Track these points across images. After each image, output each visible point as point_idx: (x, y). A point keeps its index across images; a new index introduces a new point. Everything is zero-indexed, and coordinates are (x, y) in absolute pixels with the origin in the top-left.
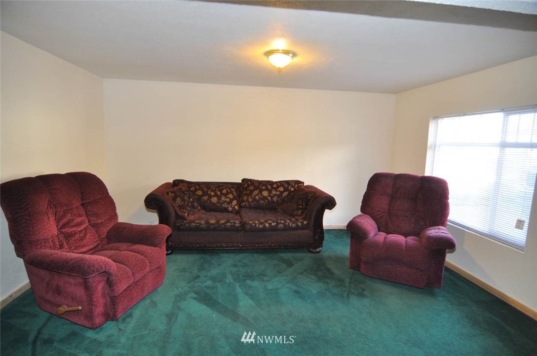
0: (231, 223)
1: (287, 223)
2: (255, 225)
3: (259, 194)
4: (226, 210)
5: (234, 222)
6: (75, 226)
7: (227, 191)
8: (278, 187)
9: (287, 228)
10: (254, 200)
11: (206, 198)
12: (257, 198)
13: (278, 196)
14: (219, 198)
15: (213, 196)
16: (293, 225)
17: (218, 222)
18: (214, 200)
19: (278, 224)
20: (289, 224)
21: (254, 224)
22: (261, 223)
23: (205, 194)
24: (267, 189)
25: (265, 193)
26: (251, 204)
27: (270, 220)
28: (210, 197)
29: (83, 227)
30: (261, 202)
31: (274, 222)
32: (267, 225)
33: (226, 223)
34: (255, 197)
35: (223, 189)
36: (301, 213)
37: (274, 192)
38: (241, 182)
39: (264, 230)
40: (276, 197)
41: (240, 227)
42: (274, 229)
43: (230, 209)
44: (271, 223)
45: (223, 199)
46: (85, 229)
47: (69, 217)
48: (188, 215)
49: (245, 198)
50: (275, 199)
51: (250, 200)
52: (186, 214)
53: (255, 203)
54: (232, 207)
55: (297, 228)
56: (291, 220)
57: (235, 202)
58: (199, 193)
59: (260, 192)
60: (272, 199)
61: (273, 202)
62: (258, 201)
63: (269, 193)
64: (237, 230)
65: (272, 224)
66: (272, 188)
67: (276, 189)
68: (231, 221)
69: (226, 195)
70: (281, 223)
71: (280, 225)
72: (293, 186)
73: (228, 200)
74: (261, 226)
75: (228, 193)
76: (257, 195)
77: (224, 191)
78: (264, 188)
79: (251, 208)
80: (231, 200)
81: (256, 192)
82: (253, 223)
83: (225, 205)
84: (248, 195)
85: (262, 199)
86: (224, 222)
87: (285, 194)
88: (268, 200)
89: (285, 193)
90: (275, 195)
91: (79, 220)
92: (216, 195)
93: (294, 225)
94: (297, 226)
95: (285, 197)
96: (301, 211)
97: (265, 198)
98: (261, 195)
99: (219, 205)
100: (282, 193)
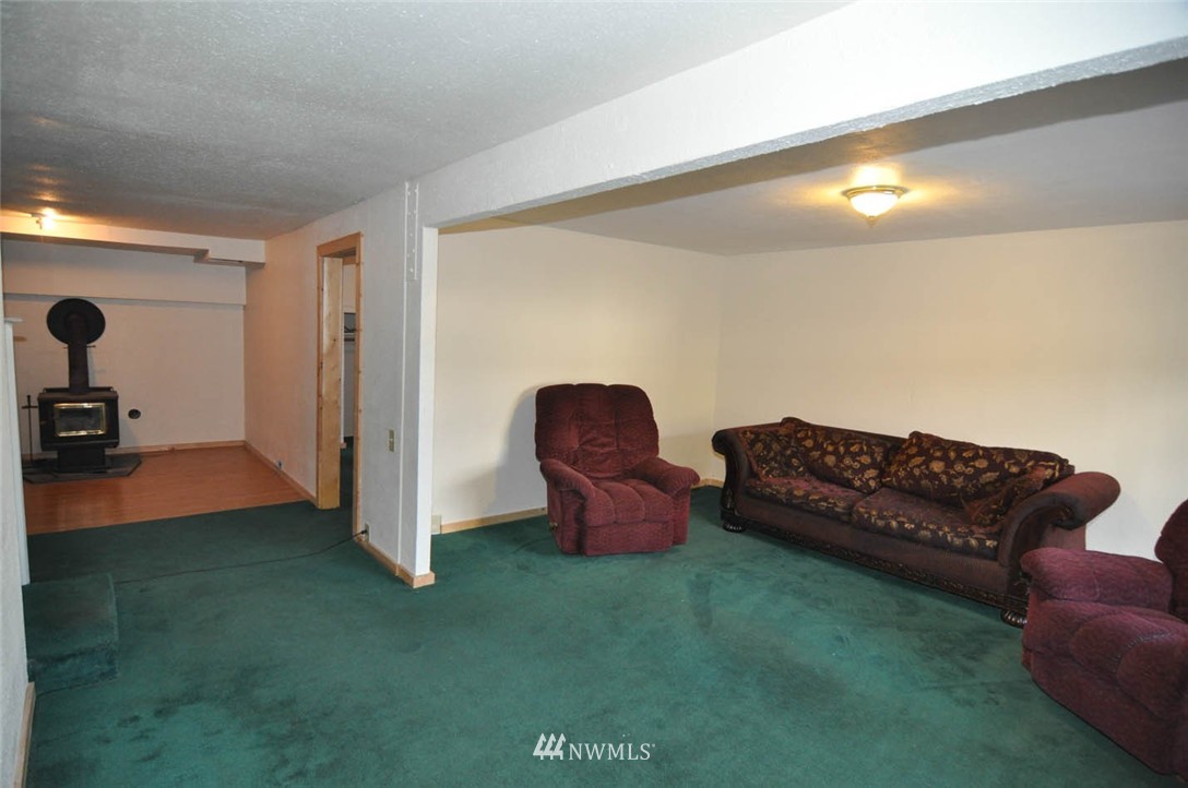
0: (830, 503)
1: (941, 533)
2: (870, 517)
3: (922, 464)
4: (848, 484)
5: (835, 503)
6: (598, 446)
7: (862, 449)
8: (976, 457)
9: (940, 545)
10: (910, 475)
11: (816, 454)
12: (917, 472)
13: (968, 477)
14: (840, 459)
15: (831, 453)
16: (955, 539)
17: (807, 495)
18: (830, 460)
19: (919, 527)
20: (945, 535)
21: (866, 516)
22: (881, 517)
23: (818, 446)
24: (945, 458)
25: (937, 467)
26: (904, 482)
27: (904, 516)
28: (825, 453)
29: (607, 449)
30: (923, 482)
31: (911, 521)
32: (894, 524)
33: (820, 500)
34: (912, 469)
35: (853, 445)
36: (991, 520)
37: (959, 467)
38: (907, 436)
39: (886, 532)
40: (961, 479)
41: (843, 514)
42: (909, 537)
43: (858, 483)
44: (903, 523)
45: (847, 461)
46: (609, 453)
47: (593, 434)
48: (768, 473)
49: (893, 469)
50: (959, 482)
51: (902, 474)
52: (764, 472)
53: (911, 481)
54: (861, 481)
55: (966, 550)
56: (953, 529)
57: (871, 473)
58: (809, 443)
59: (926, 463)
60: (950, 480)
61: (954, 489)
62: (917, 480)
63: (947, 466)
64: (836, 518)
65: (906, 525)
66: (959, 457)
67: (966, 462)
68: (830, 500)
69: (854, 456)
70: (926, 528)
71: (924, 533)
72: (1017, 463)
73: (857, 465)
74: (881, 523)
75: (861, 452)
76: (918, 466)
77: (855, 448)
78: (938, 454)
79: (900, 489)
80: (864, 468)
81: (918, 460)
82: (866, 513)
83: (848, 474)
84: (901, 463)
85: (926, 476)
86: (817, 498)
87: (990, 476)
88: (940, 481)
89: (989, 474)
90: (960, 474)
91: (606, 440)
92: (835, 452)
93: (958, 542)
94: (967, 543)
95: (987, 484)
96: (991, 516)
97: (934, 476)
98: (927, 468)
99: (836, 470)
100: (979, 472)
